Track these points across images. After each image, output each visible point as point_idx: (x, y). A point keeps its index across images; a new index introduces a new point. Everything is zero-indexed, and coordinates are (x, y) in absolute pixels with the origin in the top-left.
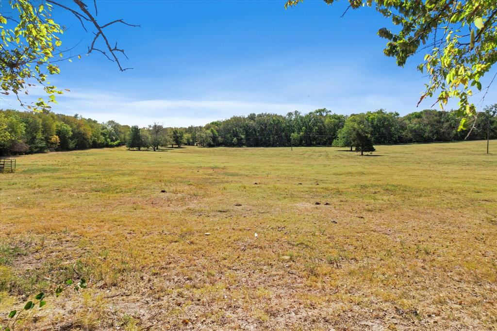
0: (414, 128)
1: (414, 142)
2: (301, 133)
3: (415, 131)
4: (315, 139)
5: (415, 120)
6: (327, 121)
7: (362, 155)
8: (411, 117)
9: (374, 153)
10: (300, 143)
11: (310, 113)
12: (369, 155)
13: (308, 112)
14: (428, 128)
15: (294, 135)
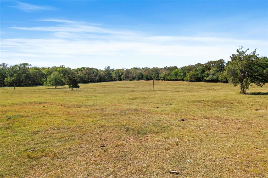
0: (80, 76)
1: (81, 83)
2: (13, 78)
3: (81, 77)
4: (22, 82)
5: (80, 72)
6: (31, 71)
7: (72, 90)
8: (77, 70)
9: (79, 89)
10: (11, 85)
11: (16, 65)
12: (77, 90)
13: (13, 65)
14: (87, 76)
15: (8, 79)
